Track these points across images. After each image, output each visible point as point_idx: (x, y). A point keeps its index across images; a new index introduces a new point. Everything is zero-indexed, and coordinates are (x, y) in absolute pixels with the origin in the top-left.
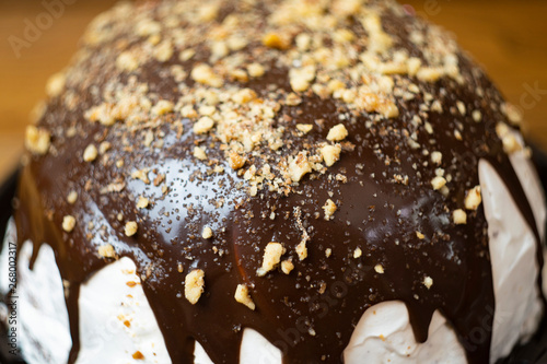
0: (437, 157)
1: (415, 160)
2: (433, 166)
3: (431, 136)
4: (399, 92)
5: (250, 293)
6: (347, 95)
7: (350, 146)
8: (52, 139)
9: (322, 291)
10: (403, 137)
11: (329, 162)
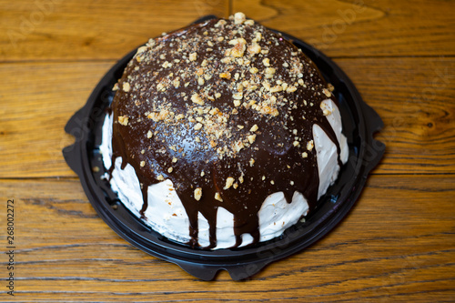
0: (295, 132)
1: (286, 135)
2: (294, 136)
3: (293, 122)
4: (279, 103)
5: (221, 196)
6: (257, 108)
7: (259, 133)
8: (129, 120)
9: (249, 193)
10: (281, 125)
11: (251, 142)
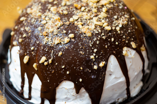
0: (95, 50)
1: (88, 49)
2: (93, 52)
3: (97, 45)
4: (95, 30)
7: (73, 40)
9: (53, 72)
10: (89, 42)
11: (65, 42)
